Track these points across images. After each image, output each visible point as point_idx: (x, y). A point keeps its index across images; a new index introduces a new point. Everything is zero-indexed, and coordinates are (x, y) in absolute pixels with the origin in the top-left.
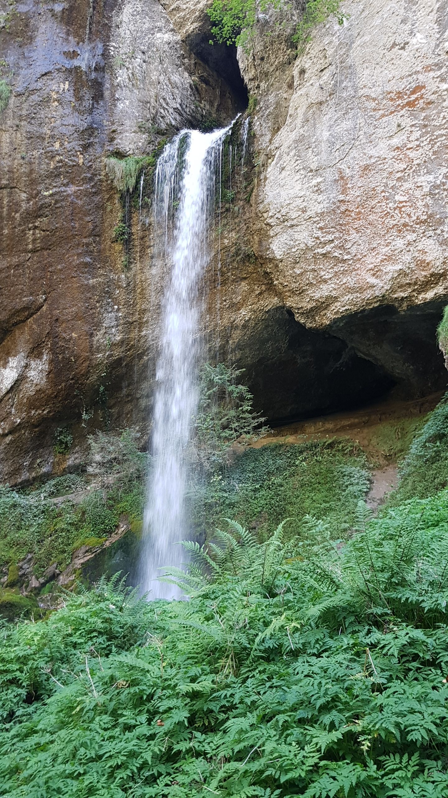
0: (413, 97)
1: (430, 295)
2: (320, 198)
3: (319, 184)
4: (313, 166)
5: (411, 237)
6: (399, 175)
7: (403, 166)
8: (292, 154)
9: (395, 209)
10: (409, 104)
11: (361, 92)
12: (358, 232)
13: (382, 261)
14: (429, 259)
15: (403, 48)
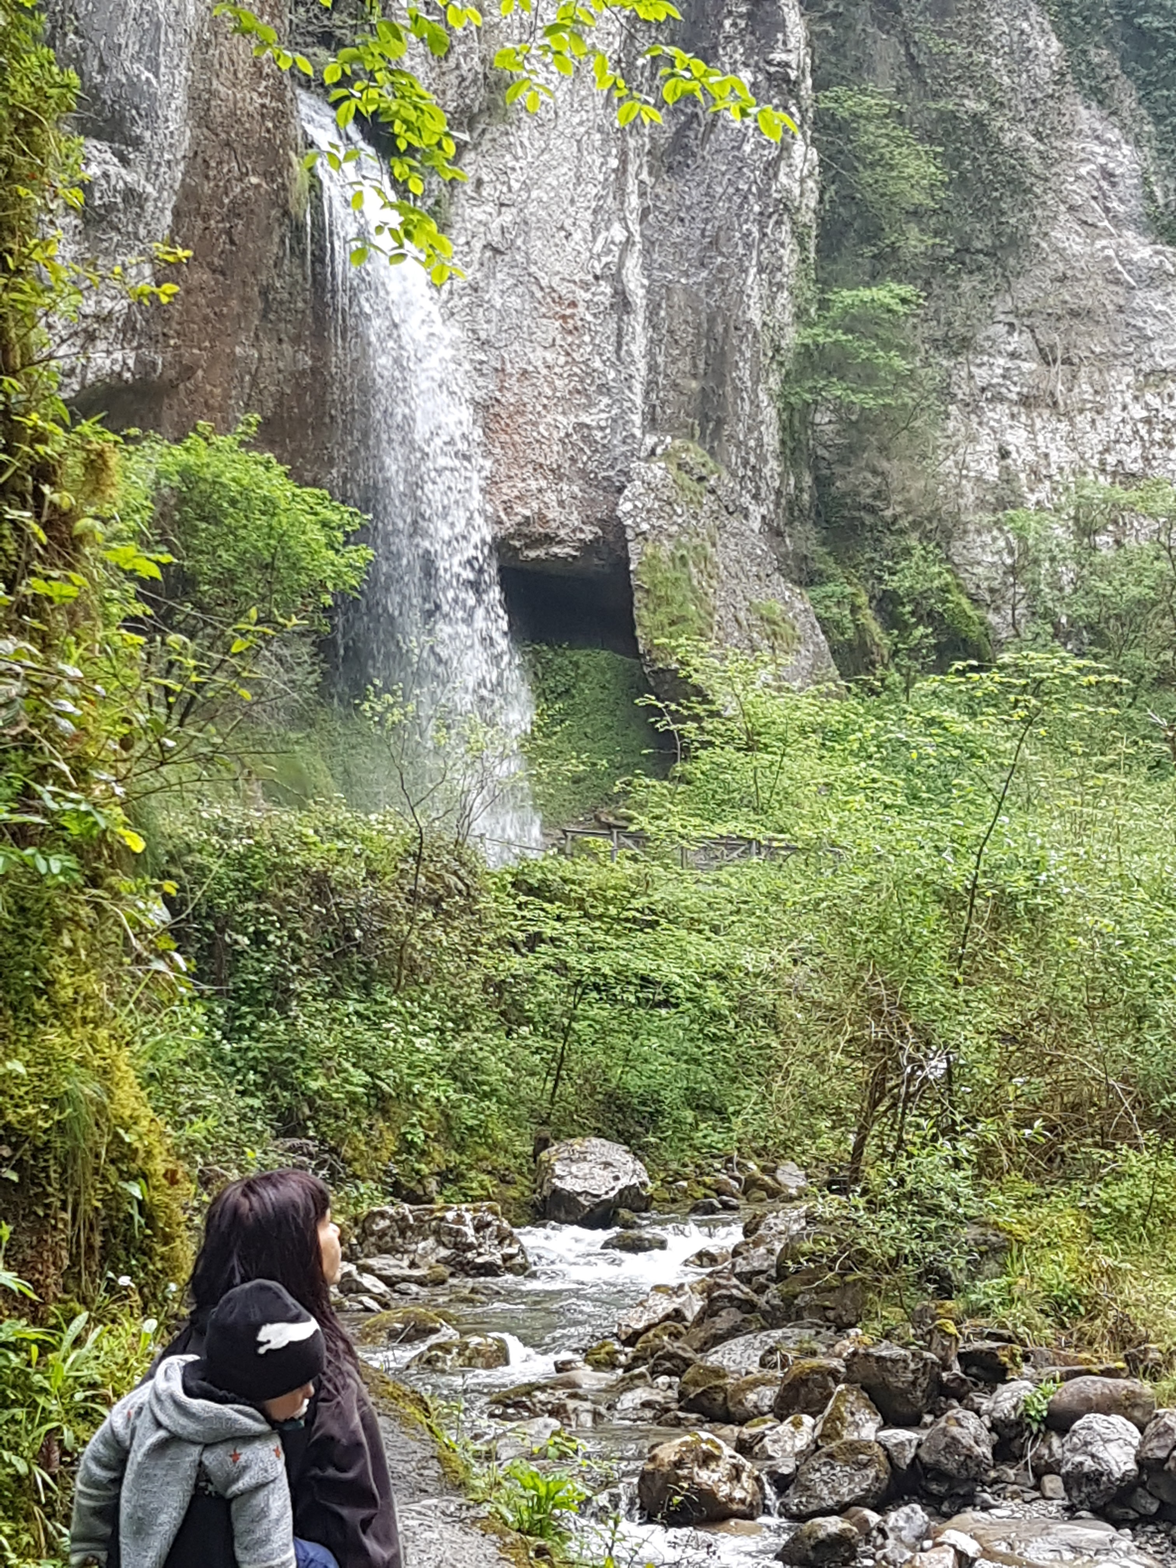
0: (568, 312)
1: (532, 554)
2: (481, 382)
3: (482, 362)
4: (483, 335)
5: (543, 483)
6: (545, 401)
7: (550, 393)
8: (466, 300)
9: (537, 441)
10: (564, 317)
11: (533, 269)
12: (502, 448)
13: (517, 497)
14: (550, 516)
15: (566, 238)
